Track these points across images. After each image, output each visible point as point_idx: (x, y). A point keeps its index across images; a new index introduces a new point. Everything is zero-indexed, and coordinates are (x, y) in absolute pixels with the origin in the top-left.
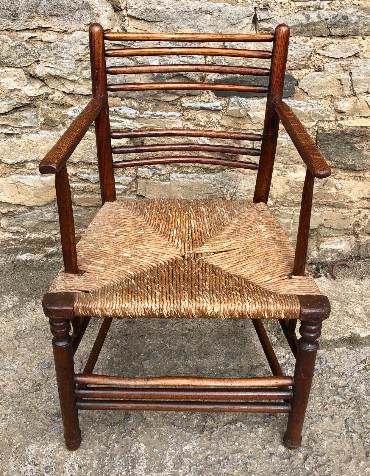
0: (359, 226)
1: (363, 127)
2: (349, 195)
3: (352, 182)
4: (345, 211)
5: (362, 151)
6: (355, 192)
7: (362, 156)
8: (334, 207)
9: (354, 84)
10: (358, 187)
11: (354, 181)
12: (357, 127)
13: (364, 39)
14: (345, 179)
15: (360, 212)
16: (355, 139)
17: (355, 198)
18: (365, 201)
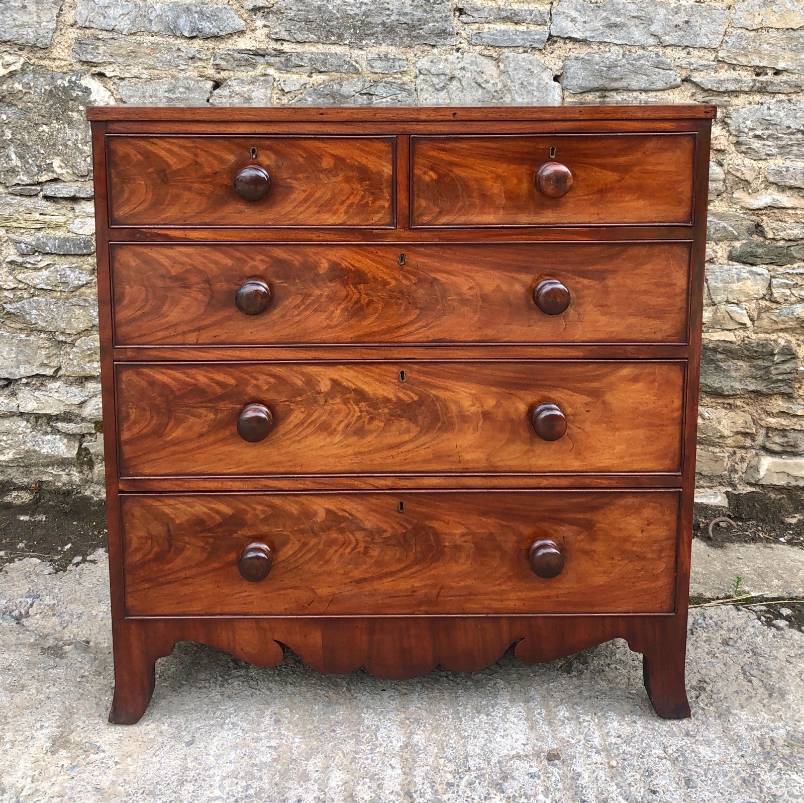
0: (736, 471)
1: (727, 342)
2: (720, 427)
3: (722, 412)
4: (717, 450)
5: (728, 371)
6: (726, 424)
7: (730, 377)
8: (702, 444)
9: (711, 292)
10: (729, 417)
11: (723, 410)
12: (719, 341)
13: (717, 244)
14: (712, 407)
15: (735, 453)
16: (719, 356)
17: (726, 433)
18: (740, 437)
